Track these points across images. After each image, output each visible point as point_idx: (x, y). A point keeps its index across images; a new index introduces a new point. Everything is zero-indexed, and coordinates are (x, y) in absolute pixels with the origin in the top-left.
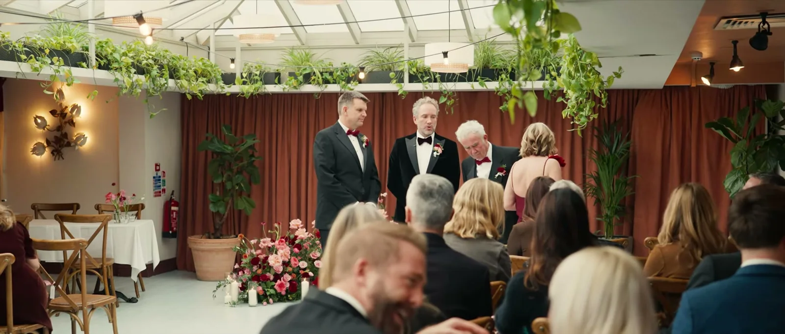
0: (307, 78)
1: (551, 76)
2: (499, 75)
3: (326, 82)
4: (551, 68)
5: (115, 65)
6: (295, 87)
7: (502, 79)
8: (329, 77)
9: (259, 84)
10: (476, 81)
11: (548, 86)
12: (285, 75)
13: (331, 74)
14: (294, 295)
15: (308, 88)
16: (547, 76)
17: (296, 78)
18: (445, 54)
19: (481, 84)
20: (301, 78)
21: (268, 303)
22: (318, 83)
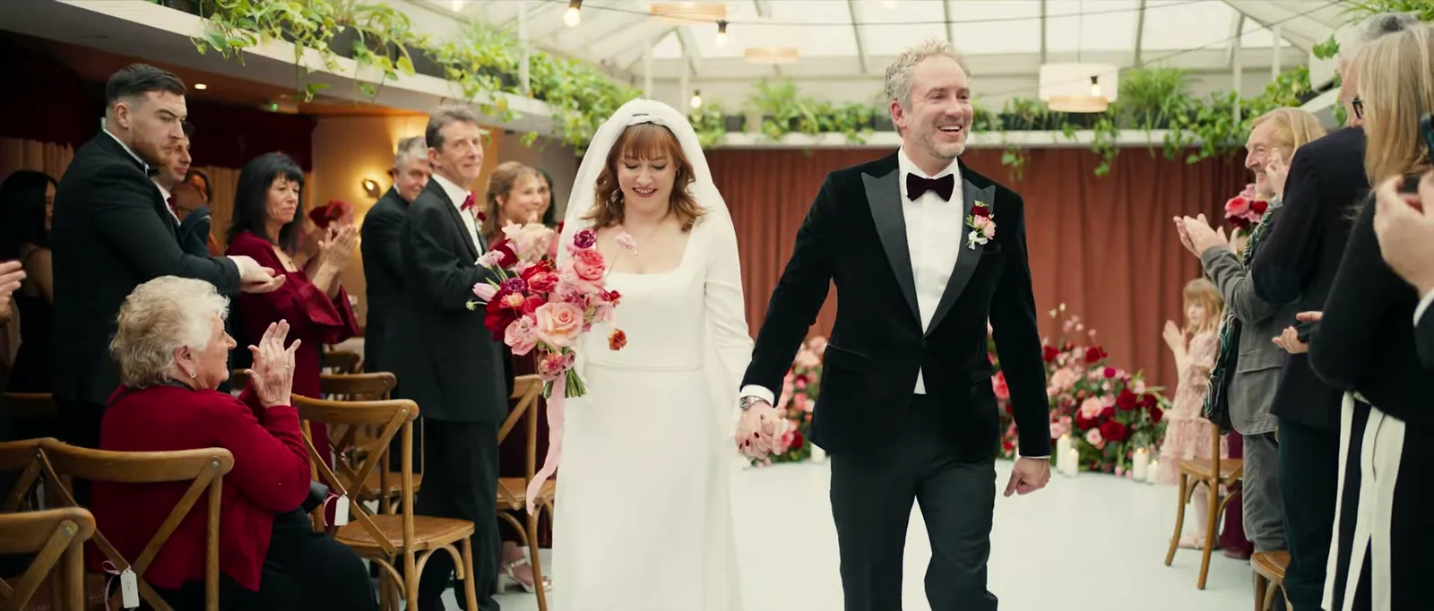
0: (795, 124)
1: (1179, 123)
2: (1098, 121)
3: (824, 129)
4: (1177, 111)
5: (555, 93)
6: (776, 138)
7: (1100, 128)
8: (828, 123)
9: (718, 132)
10: (1060, 129)
11: (1173, 139)
12: (754, 120)
13: (832, 117)
14: (800, 452)
15: (796, 140)
16: (1173, 123)
17: (776, 122)
18: (1094, 80)
19: (1068, 135)
20: (785, 124)
21: (765, 464)
22: (812, 132)
